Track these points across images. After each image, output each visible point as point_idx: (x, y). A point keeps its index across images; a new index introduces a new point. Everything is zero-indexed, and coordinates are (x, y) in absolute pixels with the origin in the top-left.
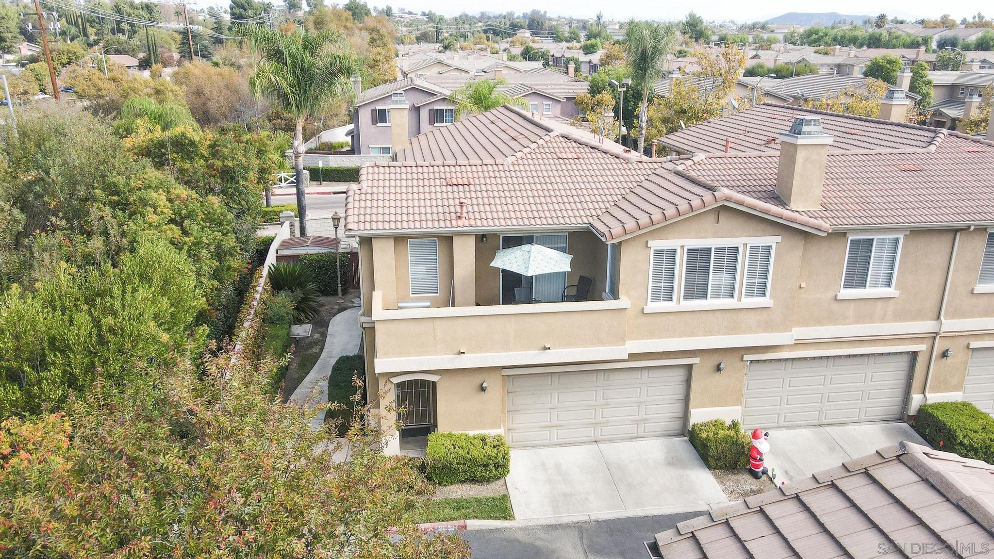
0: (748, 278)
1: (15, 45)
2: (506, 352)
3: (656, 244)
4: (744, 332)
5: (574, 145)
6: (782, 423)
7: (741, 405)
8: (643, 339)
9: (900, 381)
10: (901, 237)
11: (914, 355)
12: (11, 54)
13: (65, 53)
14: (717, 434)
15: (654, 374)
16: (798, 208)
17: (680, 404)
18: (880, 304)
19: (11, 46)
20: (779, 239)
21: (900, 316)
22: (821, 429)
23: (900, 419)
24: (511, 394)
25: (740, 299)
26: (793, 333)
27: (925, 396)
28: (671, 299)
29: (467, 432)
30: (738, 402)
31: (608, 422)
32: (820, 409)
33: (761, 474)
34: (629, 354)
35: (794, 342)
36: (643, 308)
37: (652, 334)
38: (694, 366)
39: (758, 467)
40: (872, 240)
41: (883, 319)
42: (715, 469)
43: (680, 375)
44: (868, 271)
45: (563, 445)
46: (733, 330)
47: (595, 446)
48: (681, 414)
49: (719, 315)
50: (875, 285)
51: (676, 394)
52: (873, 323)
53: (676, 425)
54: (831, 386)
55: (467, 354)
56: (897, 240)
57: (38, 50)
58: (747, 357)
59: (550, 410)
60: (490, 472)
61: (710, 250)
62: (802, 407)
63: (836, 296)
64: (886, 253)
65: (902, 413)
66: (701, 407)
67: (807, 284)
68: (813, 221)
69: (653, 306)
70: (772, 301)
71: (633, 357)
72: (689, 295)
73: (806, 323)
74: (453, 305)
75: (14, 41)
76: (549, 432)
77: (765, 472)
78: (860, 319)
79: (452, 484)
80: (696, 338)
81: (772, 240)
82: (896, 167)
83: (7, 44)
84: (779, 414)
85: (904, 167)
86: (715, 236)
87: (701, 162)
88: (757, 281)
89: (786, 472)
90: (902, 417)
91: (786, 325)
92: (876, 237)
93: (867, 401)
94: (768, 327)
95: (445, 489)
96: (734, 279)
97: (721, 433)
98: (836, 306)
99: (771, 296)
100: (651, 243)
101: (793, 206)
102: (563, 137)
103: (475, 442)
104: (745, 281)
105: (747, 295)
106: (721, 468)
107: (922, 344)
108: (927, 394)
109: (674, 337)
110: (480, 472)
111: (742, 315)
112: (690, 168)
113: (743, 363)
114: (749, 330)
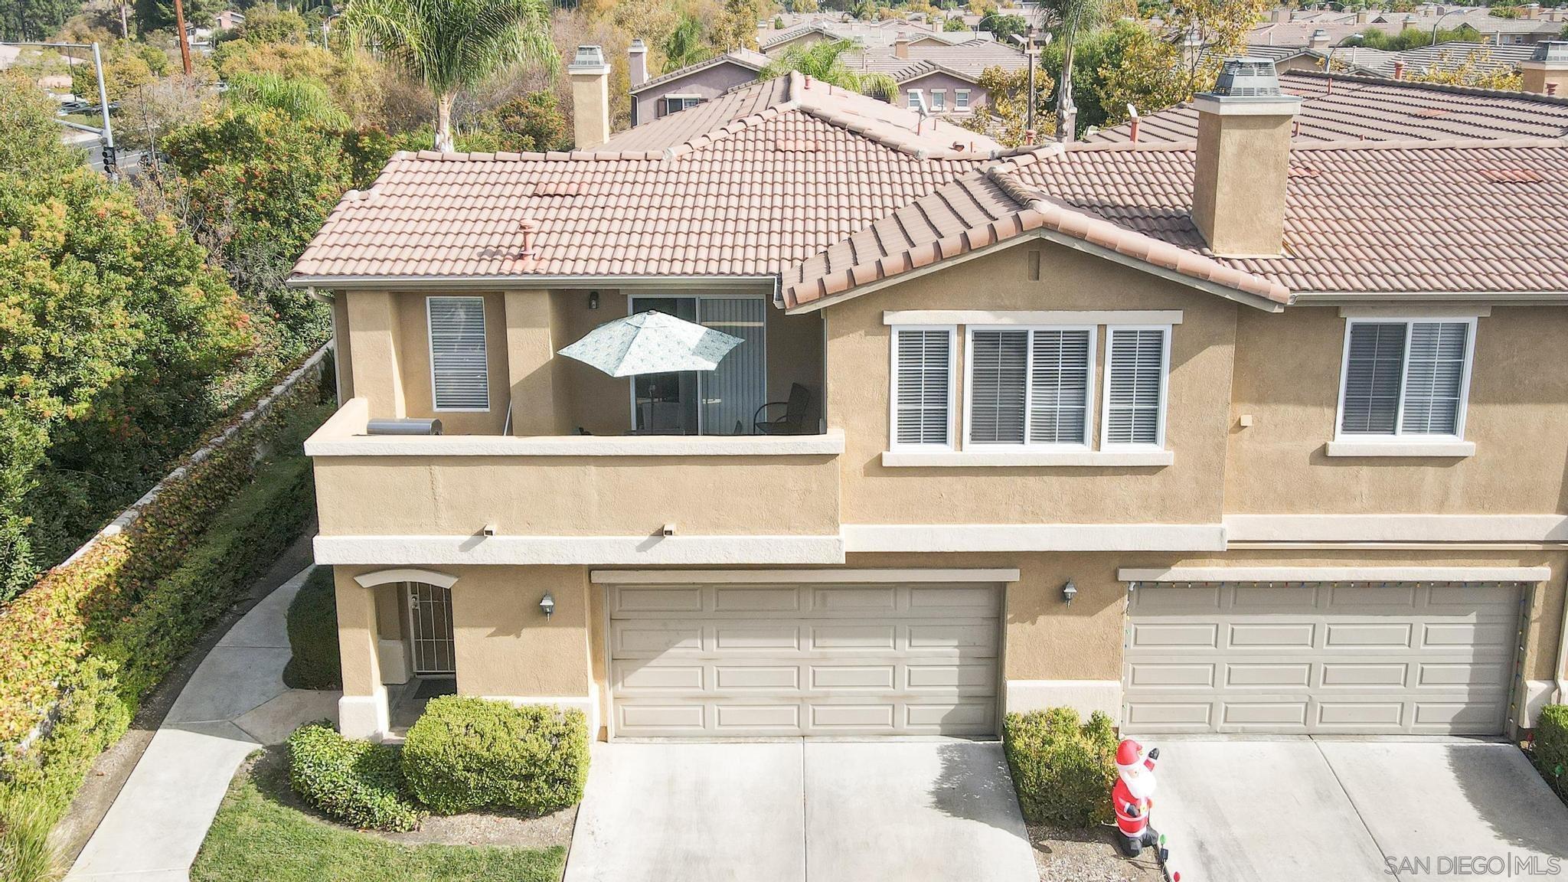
0: (1114, 399)
1: (212, 15)
2: (583, 535)
3: (900, 319)
4: (1112, 519)
5: (820, 126)
6: (1220, 724)
7: (1120, 679)
8: (886, 522)
9: (1496, 647)
10: (1472, 321)
11: (1525, 590)
12: (206, 28)
13: (278, 27)
14: (1051, 742)
15: (921, 599)
16: (1232, 252)
17: (985, 668)
18: (1431, 472)
19: (206, 17)
20: (1177, 316)
21: (1480, 500)
22: (1310, 745)
23: (1502, 735)
24: (618, 622)
25: (1098, 447)
26: (1223, 525)
27: (1556, 686)
28: (943, 439)
29: (509, 699)
30: (1112, 670)
31: (827, 695)
32: (1307, 699)
33: (1139, 844)
34: (846, 553)
35: (1227, 546)
36: (881, 454)
37: (905, 513)
38: (1009, 589)
39: (1133, 828)
40: (1404, 326)
41: (1441, 506)
42: (1039, 823)
43: (979, 605)
44: (1398, 395)
45: (733, 740)
46: (1087, 511)
47: (797, 746)
48: (986, 691)
49: (1053, 481)
50: (1417, 426)
51: (975, 645)
52: (1419, 511)
53: (976, 713)
54: (1329, 648)
55: (497, 534)
56: (1463, 328)
57: (240, 22)
58: (1125, 575)
59: (702, 663)
60: (538, 792)
61: (1023, 336)
62: (1265, 692)
63: (1325, 447)
64: (1439, 359)
65: (1504, 722)
66: (1028, 678)
67: (1258, 421)
68: (1257, 281)
69: (902, 453)
70: (1172, 452)
71: (857, 560)
72: (983, 432)
73: (1259, 505)
74: (510, 433)
75: (212, 9)
76: (700, 709)
77: (1148, 842)
78: (1384, 502)
79: (459, 812)
80: (1003, 525)
81: (1164, 321)
82: (1483, 175)
83: (202, 13)
84: (1211, 704)
85: (1499, 175)
86: (1034, 306)
87: (1054, 159)
88: (1134, 407)
89: (1201, 846)
90: (1503, 728)
91: (1207, 507)
92: (1411, 321)
93: (1417, 687)
94: (1166, 509)
95: (443, 822)
96: (1083, 401)
97: (1061, 742)
98: (1325, 472)
99: (1168, 439)
100: (889, 319)
101: (1220, 248)
102: (803, 112)
103: (516, 723)
104: (1107, 406)
105: (1115, 437)
106: (1051, 822)
107: (1541, 564)
108: (1561, 682)
109: (954, 520)
110: (513, 790)
111: (1103, 481)
112: (1025, 169)
113: (1118, 586)
114: (1123, 513)
